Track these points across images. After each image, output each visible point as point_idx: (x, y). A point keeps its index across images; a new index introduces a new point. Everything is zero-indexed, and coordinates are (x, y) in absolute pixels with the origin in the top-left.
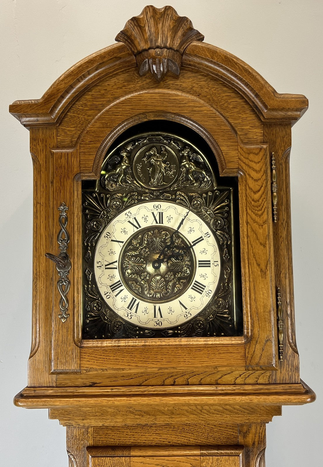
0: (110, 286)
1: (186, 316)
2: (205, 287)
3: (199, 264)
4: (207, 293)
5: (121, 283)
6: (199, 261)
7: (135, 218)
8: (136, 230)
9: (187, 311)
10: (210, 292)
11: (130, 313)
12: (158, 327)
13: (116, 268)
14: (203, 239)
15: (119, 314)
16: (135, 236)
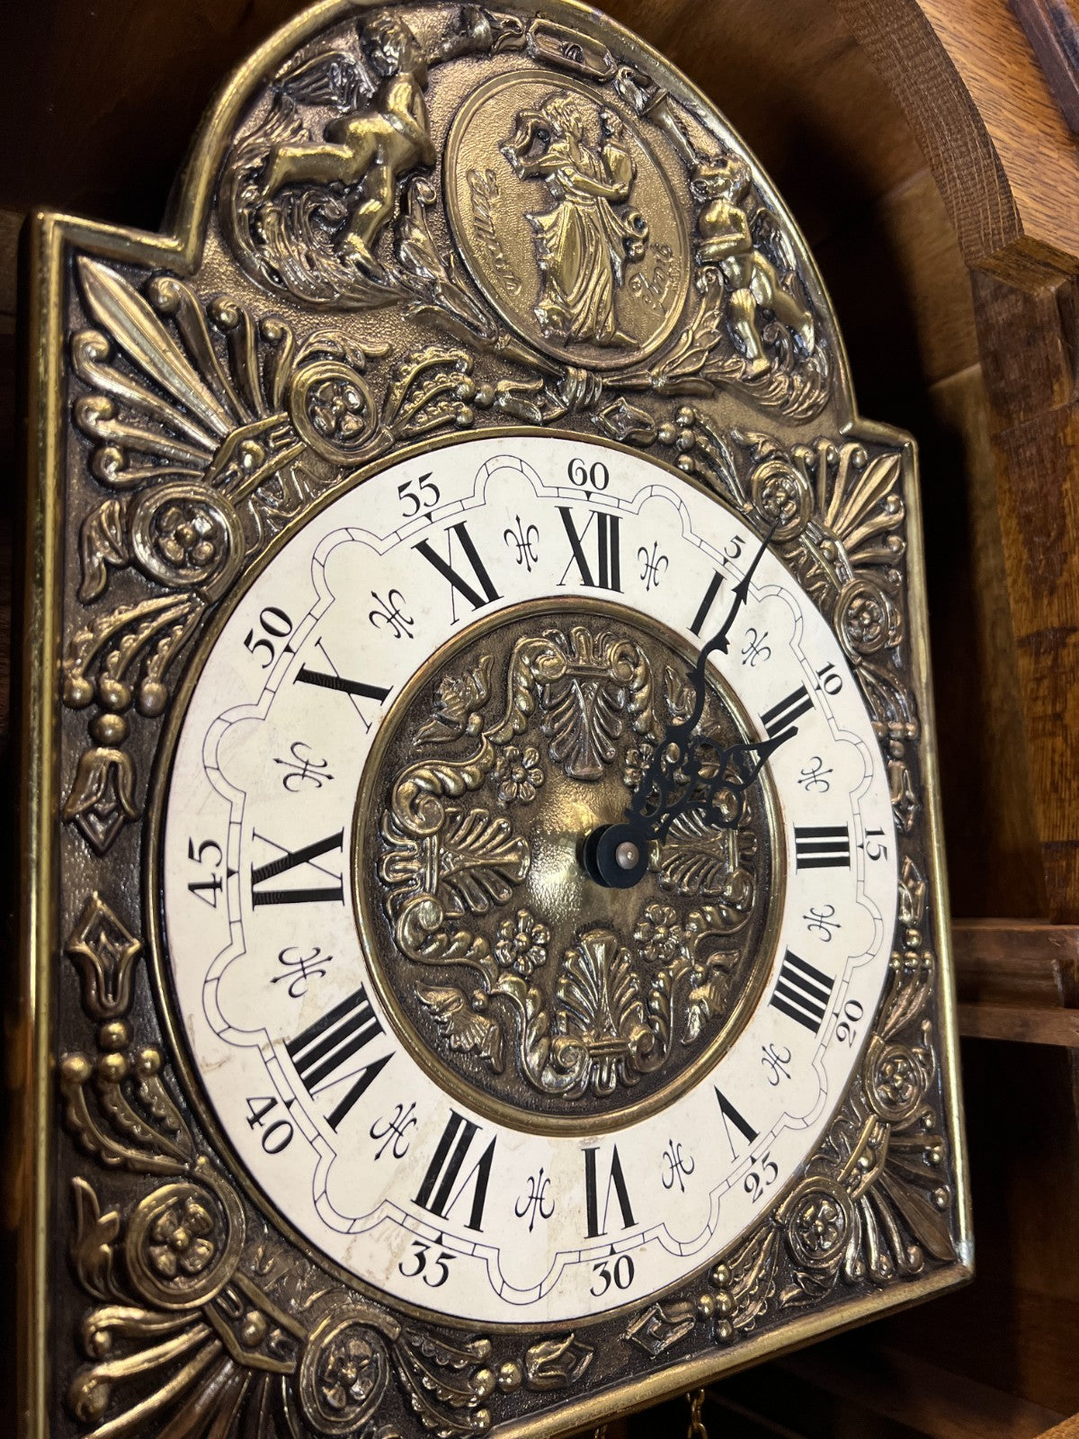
0: (292, 1048)
1: (751, 1182)
2: (829, 983)
3: (801, 848)
4: (843, 1018)
5: (369, 1013)
6: (800, 832)
7: (460, 530)
8: (468, 615)
9: (758, 1148)
10: (854, 1011)
11: (439, 1241)
12: (614, 1298)
13: (335, 895)
14: (808, 705)
15: (359, 1265)
16: (454, 659)
